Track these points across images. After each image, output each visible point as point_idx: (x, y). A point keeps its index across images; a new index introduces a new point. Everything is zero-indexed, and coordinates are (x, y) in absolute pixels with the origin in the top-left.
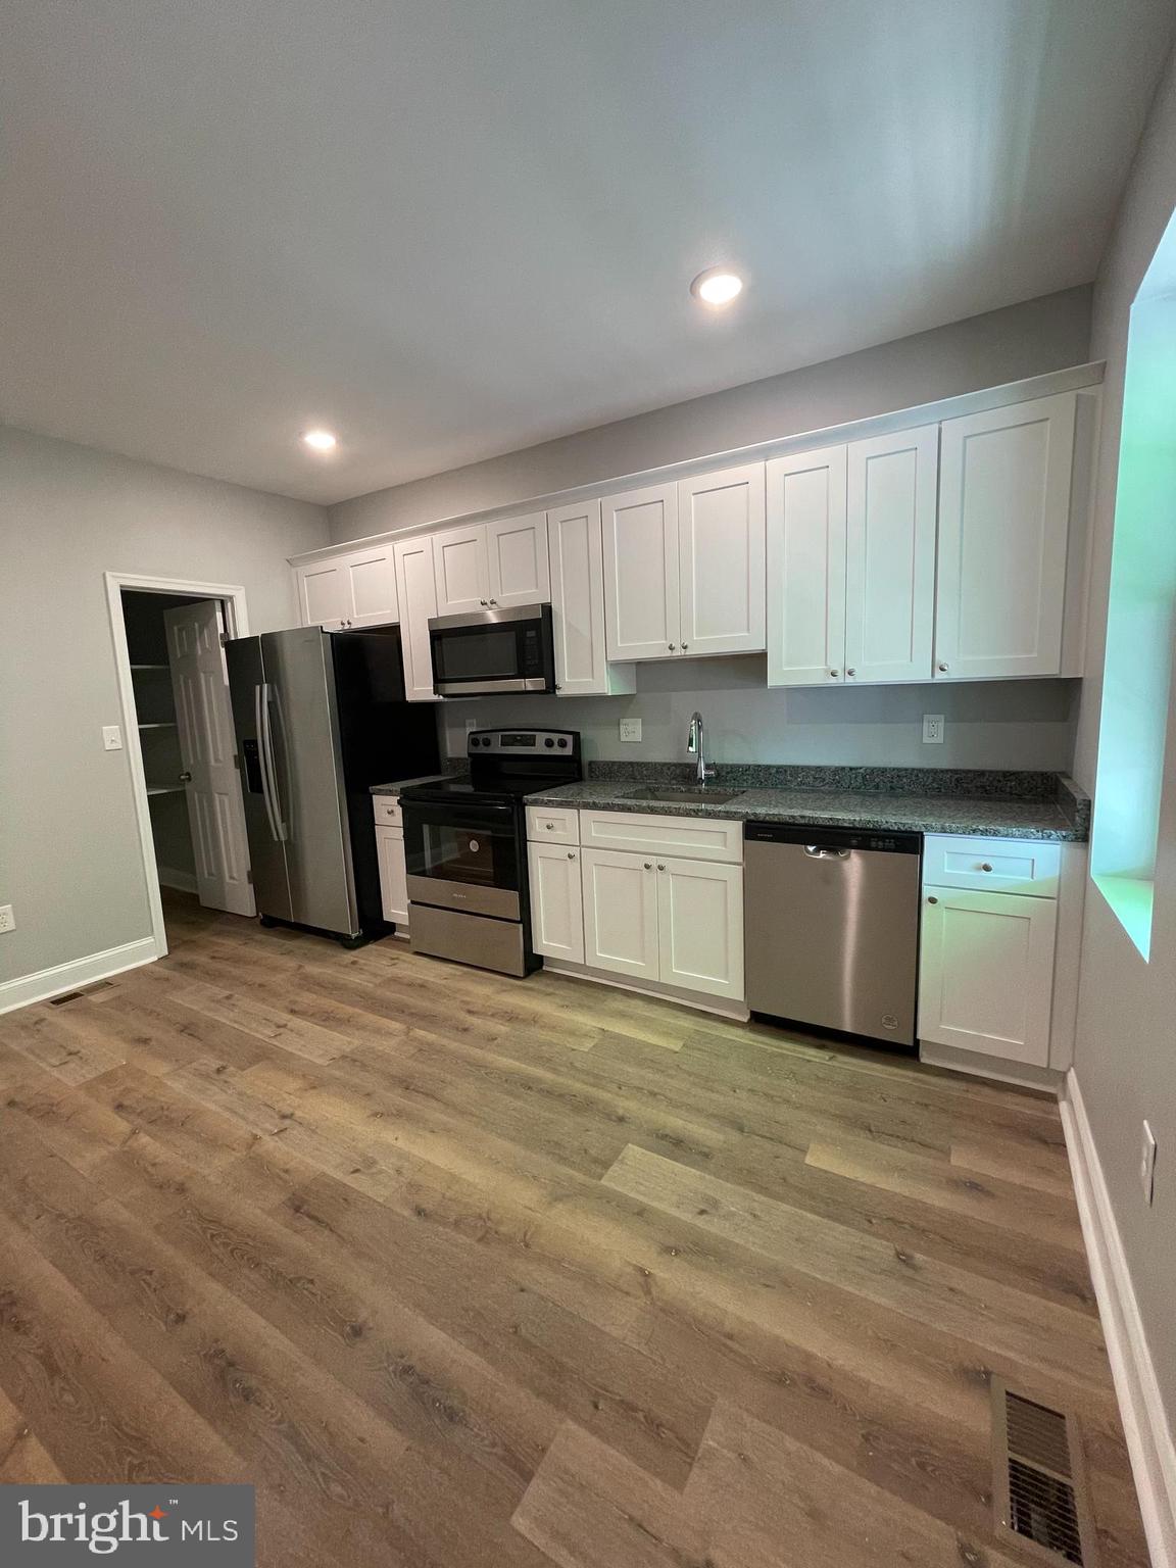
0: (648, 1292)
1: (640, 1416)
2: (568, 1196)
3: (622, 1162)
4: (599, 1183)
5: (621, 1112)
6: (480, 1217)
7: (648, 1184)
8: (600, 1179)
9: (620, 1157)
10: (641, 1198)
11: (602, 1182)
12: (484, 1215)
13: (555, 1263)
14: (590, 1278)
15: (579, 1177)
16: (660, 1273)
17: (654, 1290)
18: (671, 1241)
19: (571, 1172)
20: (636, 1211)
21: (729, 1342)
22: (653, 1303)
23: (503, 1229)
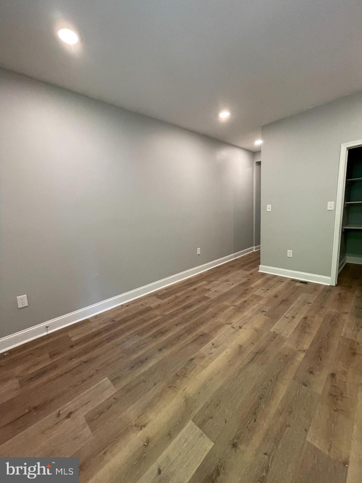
0: (135, 426)
1: (105, 410)
2: (187, 405)
3: (201, 435)
4: (191, 419)
5: (242, 447)
6: (185, 374)
7: (185, 445)
8: (193, 420)
9: (204, 435)
10: (177, 438)
11: (191, 421)
12: (185, 376)
13: (160, 396)
14: (150, 406)
15: (196, 411)
16: (140, 434)
17: (135, 428)
18: (151, 445)
19: (199, 408)
20: (171, 433)
21: (103, 451)
22: (131, 426)
23: (178, 381)
